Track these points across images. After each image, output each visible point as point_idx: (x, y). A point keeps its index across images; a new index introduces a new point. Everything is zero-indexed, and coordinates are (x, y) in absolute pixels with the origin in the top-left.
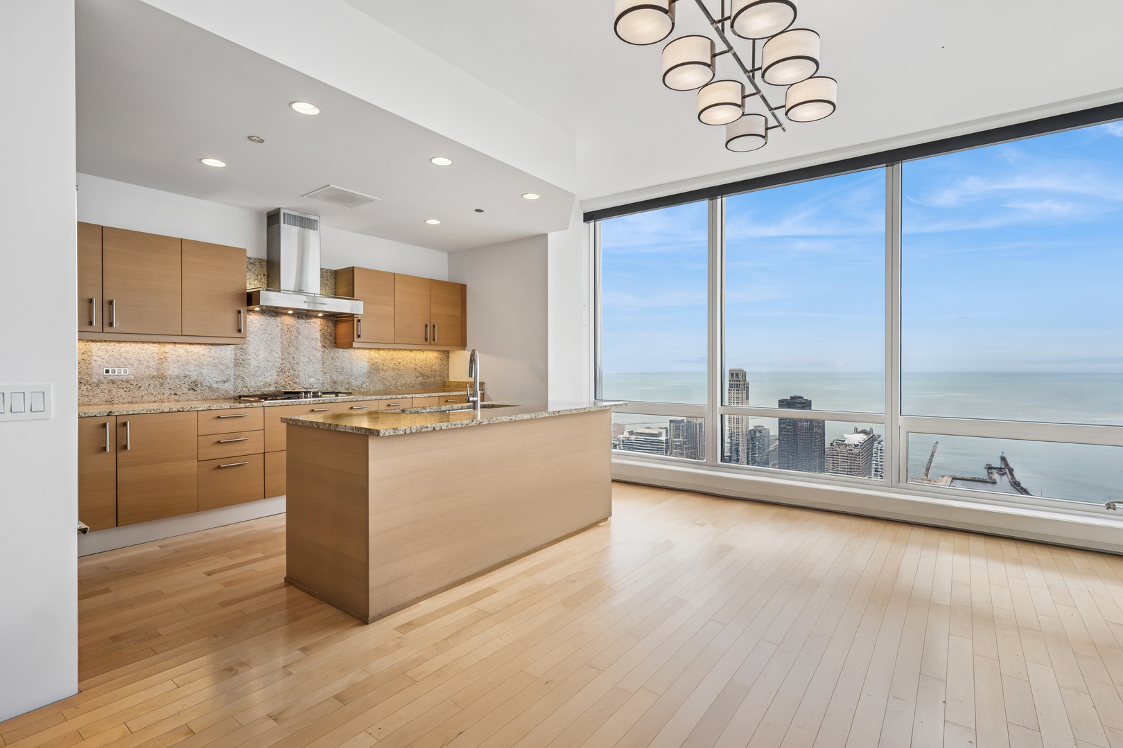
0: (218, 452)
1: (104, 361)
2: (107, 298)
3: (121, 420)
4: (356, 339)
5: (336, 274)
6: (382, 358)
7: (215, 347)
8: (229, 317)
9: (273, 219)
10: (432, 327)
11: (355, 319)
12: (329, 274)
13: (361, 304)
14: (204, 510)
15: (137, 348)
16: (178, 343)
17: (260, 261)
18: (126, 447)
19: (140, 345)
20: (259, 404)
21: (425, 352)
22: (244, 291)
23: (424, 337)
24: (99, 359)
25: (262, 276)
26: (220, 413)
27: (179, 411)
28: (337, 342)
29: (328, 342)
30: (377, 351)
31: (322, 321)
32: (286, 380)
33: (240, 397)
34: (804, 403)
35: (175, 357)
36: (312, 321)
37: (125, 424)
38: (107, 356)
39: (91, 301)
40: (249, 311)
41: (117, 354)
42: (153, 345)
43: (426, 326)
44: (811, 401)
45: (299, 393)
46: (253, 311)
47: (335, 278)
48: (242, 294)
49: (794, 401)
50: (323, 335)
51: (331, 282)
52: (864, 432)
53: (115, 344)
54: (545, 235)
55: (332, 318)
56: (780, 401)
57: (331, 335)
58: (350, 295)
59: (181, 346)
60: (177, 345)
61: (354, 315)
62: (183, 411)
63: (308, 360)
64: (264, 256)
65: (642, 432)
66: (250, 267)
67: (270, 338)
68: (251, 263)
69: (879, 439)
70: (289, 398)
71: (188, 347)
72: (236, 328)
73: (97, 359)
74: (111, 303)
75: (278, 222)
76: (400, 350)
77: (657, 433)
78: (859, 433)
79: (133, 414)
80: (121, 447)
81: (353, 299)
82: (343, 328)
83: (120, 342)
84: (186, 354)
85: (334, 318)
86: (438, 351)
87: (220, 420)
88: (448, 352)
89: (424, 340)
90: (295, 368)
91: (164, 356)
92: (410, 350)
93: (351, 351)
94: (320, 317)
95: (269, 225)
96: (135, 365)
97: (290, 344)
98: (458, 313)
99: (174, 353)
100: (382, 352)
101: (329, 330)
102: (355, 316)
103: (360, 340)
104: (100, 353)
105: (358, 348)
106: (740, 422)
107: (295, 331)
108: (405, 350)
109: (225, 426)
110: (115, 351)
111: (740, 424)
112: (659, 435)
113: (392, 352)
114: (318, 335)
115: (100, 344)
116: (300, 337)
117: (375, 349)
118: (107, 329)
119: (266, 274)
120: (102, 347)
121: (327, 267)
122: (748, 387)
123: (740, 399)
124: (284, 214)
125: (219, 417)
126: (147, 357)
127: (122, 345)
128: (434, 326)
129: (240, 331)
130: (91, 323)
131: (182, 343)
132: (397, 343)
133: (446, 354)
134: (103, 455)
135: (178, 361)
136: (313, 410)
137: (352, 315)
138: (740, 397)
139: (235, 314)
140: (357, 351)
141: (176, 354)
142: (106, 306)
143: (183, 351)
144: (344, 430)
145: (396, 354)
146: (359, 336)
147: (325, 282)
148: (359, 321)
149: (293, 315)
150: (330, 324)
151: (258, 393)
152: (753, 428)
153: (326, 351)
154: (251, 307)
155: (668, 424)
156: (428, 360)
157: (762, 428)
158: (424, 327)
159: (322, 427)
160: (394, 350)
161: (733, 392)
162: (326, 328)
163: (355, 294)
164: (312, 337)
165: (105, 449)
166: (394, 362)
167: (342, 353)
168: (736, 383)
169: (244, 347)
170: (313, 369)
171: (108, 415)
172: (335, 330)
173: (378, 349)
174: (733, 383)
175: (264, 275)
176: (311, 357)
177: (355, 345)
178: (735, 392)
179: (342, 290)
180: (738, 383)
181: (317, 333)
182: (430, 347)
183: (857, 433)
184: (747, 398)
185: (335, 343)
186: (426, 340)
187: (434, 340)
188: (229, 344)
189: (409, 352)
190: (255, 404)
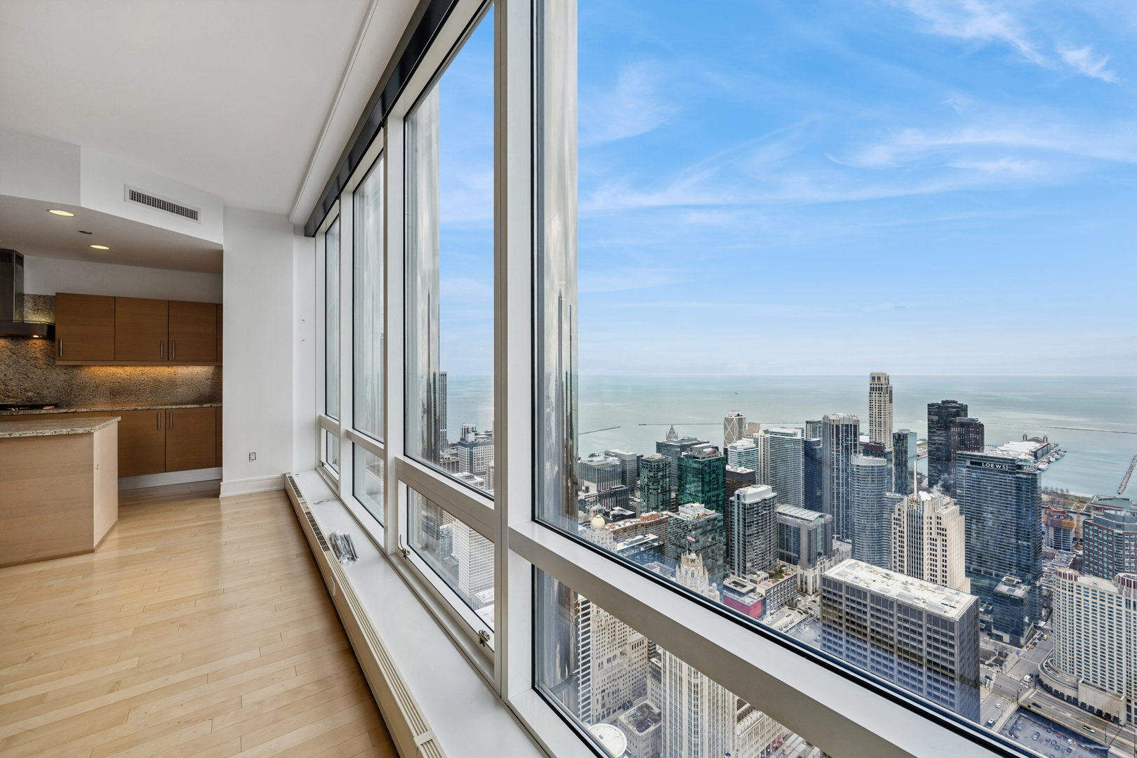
34: (958, 408)
44: (967, 406)
49: (946, 405)
52: (1036, 440)
56: (929, 405)
65: (777, 431)
69: (1057, 448)
77: (792, 432)
78: (1029, 441)
106: (882, 425)
111: (882, 427)
112: (795, 434)
122: (891, 391)
123: (882, 402)
138: (882, 400)
148: (59, 341)
152: (897, 431)
155: (805, 424)
157: (908, 432)
161: (874, 395)
168: (878, 386)
174: (875, 386)
178: (877, 395)
180: (880, 386)
183: (1027, 440)
184: (891, 401)
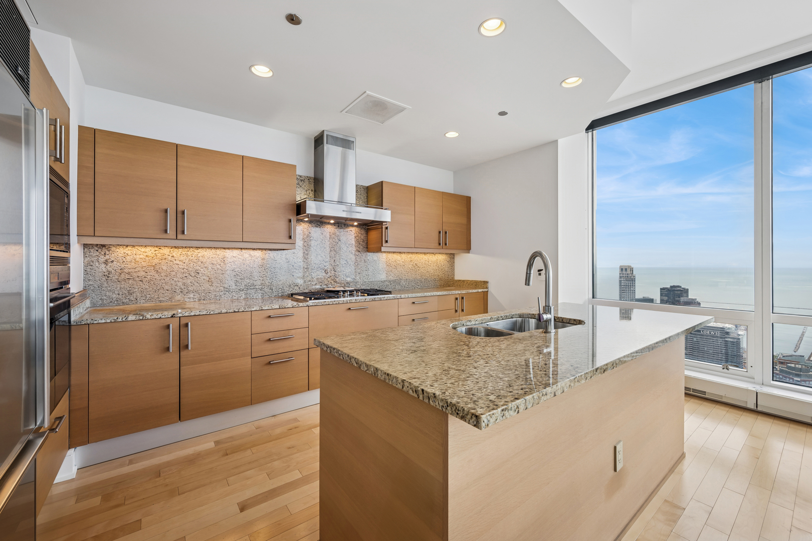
0: (269, 349)
1: (185, 264)
2: (180, 209)
3: (183, 321)
4: (384, 245)
5: (368, 189)
6: (403, 261)
7: (273, 252)
8: (282, 225)
9: (319, 141)
10: (444, 233)
11: (384, 227)
12: (362, 189)
13: (388, 213)
14: (256, 404)
15: (211, 253)
16: (244, 249)
17: (309, 178)
18: (187, 347)
19: (213, 251)
20: (305, 304)
21: (436, 255)
22: (294, 202)
23: (437, 242)
24: (181, 263)
25: (310, 191)
26: (271, 313)
27: (235, 312)
28: (369, 247)
29: (361, 247)
30: (399, 254)
31: (357, 229)
32: (329, 279)
33: (292, 295)
34: (681, 290)
35: (241, 260)
36: (349, 229)
37: (187, 325)
38: (187, 260)
39: (166, 211)
40: (299, 221)
41: (196, 258)
42: (224, 250)
43: (440, 232)
44: (688, 289)
45: (338, 291)
46: (302, 221)
47: (367, 193)
48: (293, 204)
49: (673, 289)
50: (357, 241)
51: (364, 195)
53: (194, 249)
54: (557, 141)
55: (364, 227)
56: (661, 289)
57: (363, 241)
58: (380, 205)
59: (246, 251)
60: (243, 251)
61: (382, 222)
62: (238, 312)
63: (345, 262)
64: (312, 175)
66: (301, 184)
67: (316, 244)
68: (301, 180)
70: (330, 297)
71: (252, 252)
72: (288, 235)
73: (179, 263)
74: (183, 213)
75: (322, 143)
76: (417, 253)
79: (195, 315)
80: (183, 346)
81: (382, 209)
82: (374, 235)
83: (197, 248)
84: (250, 258)
85: (367, 226)
86: (446, 254)
87: (270, 320)
88: (453, 254)
89: (438, 245)
90: (336, 269)
91: (232, 260)
92: (425, 253)
93: (379, 254)
94: (356, 226)
95: (316, 148)
96: (210, 268)
97: (332, 249)
98: (464, 221)
99: (240, 257)
100: (403, 256)
101: (362, 237)
102: (384, 224)
103: (387, 245)
104: (182, 258)
105: (385, 252)
107: (336, 238)
108: (421, 253)
109: (275, 325)
110: (193, 256)
113: (410, 255)
114: (353, 242)
115: (181, 250)
116: (339, 243)
117: (398, 252)
118: (180, 236)
119: (313, 189)
120: (184, 253)
121: (360, 184)
122: (634, 279)
124: (327, 135)
125: (270, 317)
126: (219, 261)
127: (200, 250)
128: (446, 233)
129: (290, 237)
130: (166, 231)
131: (247, 249)
132: (417, 247)
133: (452, 256)
134: (167, 354)
135: (244, 264)
136: (350, 309)
137: (381, 223)
139: (287, 223)
140: (384, 255)
141: (243, 258)
142: (179, 215)
143: (247, 256)
144: (400, 386)
145: (414, 256)
146: (387, 242)
147: (359, 196)
148: (387, 228)
149: (334, 224)
150: (363, 232)
151: (306, 291)
153: (360, 254)
154: (300, 217)
156: (438, 261)
158: (438, 233)
159: (364, 368)
160: (412, 253)
161: (622, 281)
162: (360, 235)
163: (384, 204)
164: (349, 242)
165: (168, 349)
166: (412, 263)
167: (371, 256)
168: (625, 275)
169: (296, 252)
170: (350, 270)
171: (172, 317)
172: (367, 236)
173: (400, 253)
174: (623, 275)
175: (312, 190)
176: (348, 260)
177: (383, 249)
179: (373, 201)
180: (627, 275)
181: (353, 240)
182: (441, 251)
185: (367, 248)
186: (440, 244)
187: (446, 244)
188: (284, 250)
189: (423, 255)
190: (301, 304)
